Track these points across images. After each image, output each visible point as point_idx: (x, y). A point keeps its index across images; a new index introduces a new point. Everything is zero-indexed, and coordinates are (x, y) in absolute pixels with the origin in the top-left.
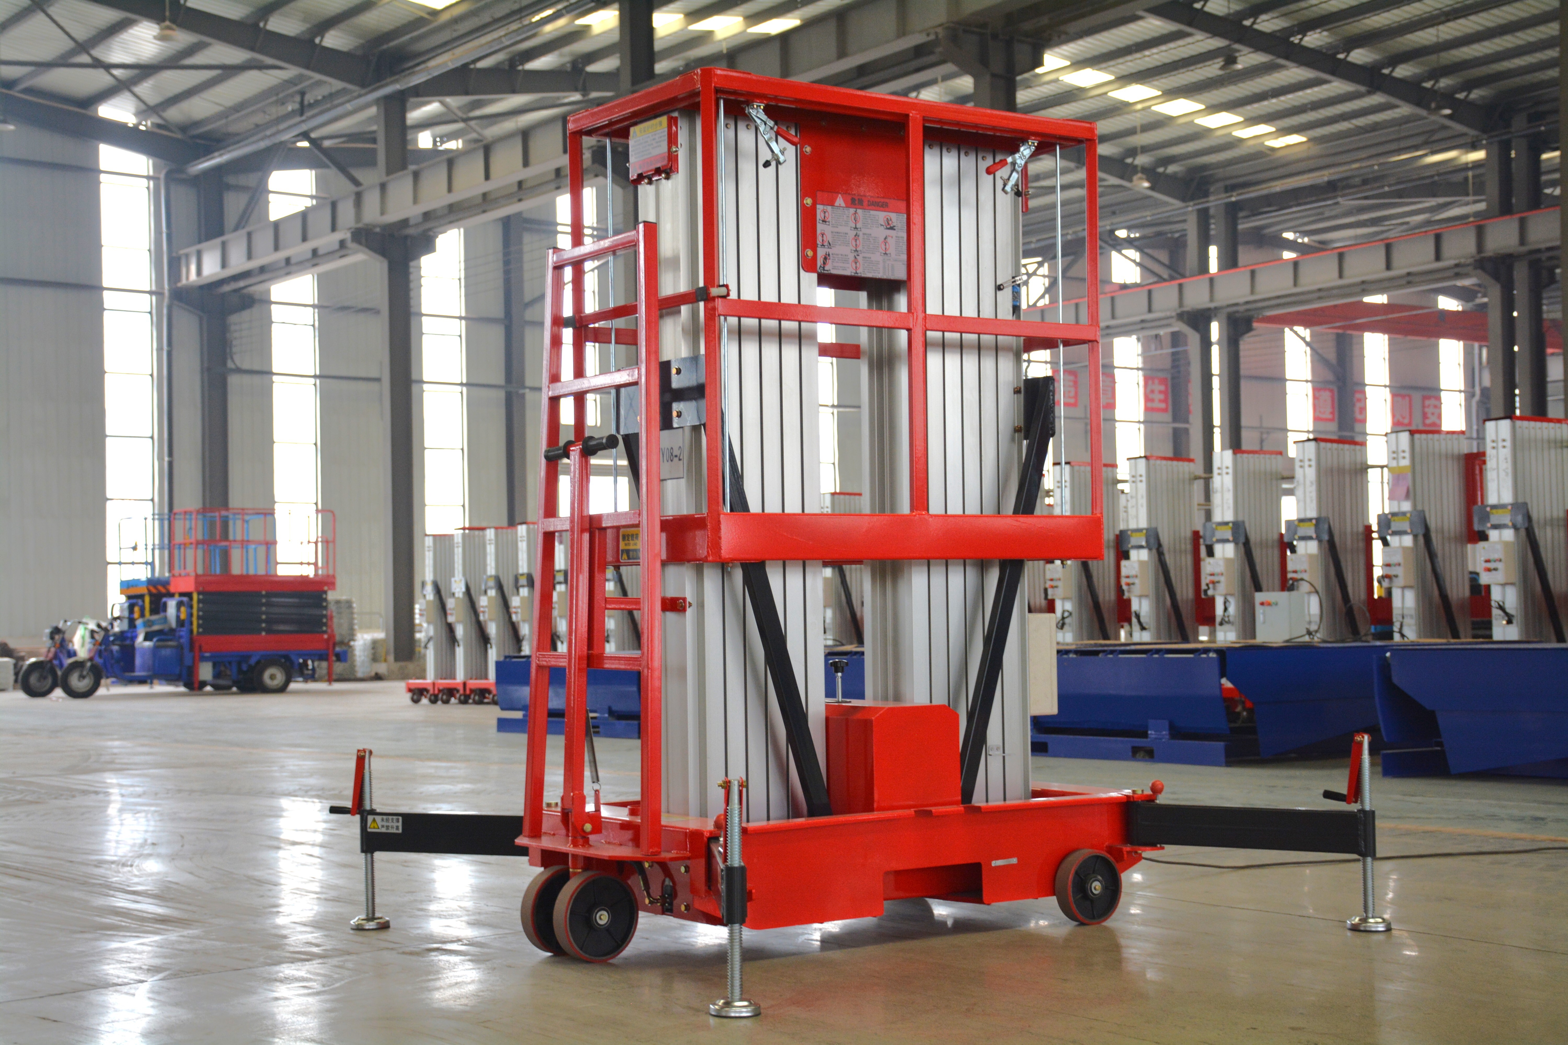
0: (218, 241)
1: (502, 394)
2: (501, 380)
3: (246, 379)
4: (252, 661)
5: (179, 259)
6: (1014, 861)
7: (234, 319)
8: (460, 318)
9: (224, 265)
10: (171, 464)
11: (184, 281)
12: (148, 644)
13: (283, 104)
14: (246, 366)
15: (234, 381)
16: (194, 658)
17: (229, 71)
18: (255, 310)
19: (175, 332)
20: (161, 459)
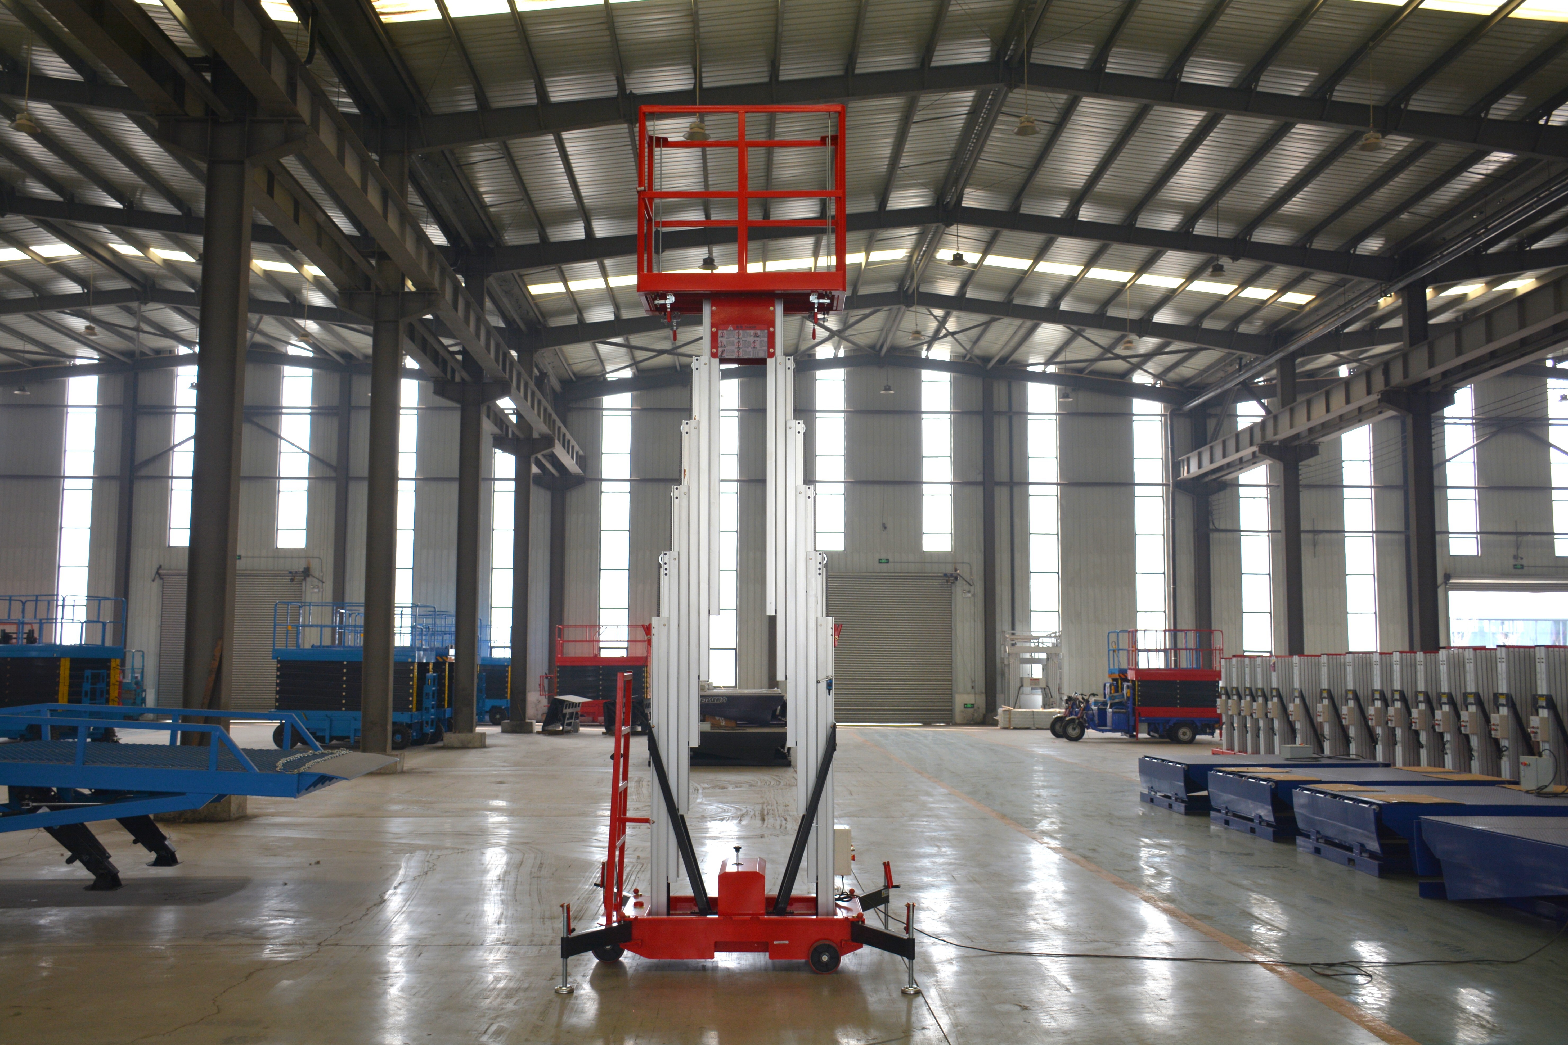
0: (1196, 452)
1: (1403, 537)
2: (1401, 528)
3: (1223, 535)
4: (1171, 723)
5: (1179, 462)
6: (787, 942)
7: (1215, 497)
8: (1371, 487)
9: (1200, 467)
10: (1174, 589)
11: (1182, 477)
12: (1110, 710)
13: (1231, 365)
14: (1222, 527)
15: (1214, 536)
16: (1135, 721)
17: (1192, 353)
18: (1228, 490)
19: (1176, 508)
20: (1169, 586)
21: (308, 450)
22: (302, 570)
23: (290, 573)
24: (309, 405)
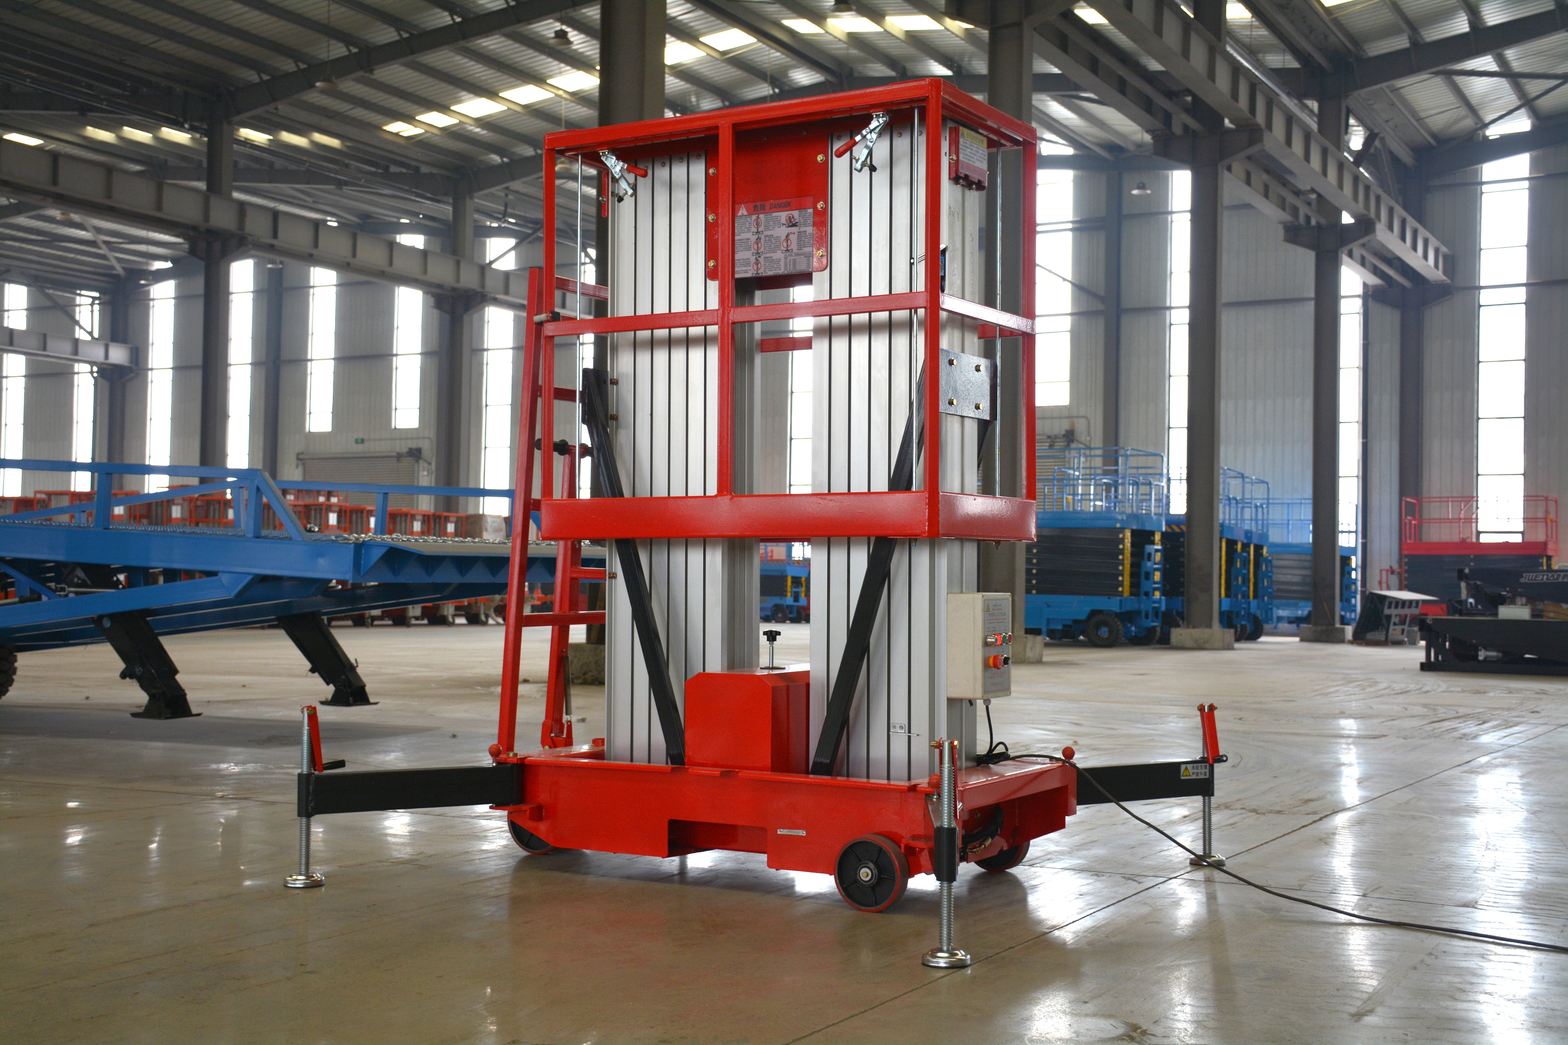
6: (802, 833)
21: (1070, 278)
22: (1063, 432)
23: (1049, 437)
24: (1071, 218)
